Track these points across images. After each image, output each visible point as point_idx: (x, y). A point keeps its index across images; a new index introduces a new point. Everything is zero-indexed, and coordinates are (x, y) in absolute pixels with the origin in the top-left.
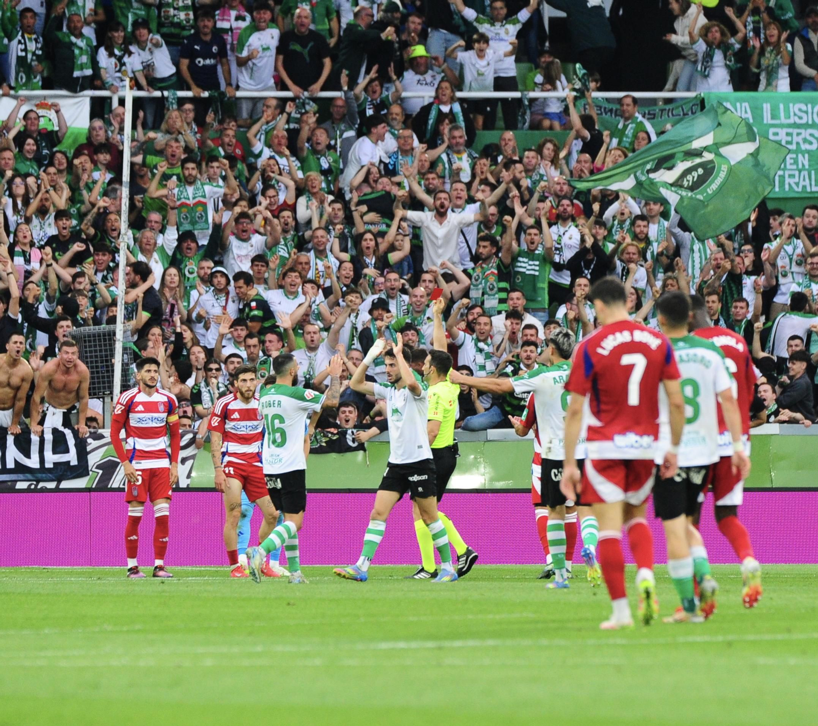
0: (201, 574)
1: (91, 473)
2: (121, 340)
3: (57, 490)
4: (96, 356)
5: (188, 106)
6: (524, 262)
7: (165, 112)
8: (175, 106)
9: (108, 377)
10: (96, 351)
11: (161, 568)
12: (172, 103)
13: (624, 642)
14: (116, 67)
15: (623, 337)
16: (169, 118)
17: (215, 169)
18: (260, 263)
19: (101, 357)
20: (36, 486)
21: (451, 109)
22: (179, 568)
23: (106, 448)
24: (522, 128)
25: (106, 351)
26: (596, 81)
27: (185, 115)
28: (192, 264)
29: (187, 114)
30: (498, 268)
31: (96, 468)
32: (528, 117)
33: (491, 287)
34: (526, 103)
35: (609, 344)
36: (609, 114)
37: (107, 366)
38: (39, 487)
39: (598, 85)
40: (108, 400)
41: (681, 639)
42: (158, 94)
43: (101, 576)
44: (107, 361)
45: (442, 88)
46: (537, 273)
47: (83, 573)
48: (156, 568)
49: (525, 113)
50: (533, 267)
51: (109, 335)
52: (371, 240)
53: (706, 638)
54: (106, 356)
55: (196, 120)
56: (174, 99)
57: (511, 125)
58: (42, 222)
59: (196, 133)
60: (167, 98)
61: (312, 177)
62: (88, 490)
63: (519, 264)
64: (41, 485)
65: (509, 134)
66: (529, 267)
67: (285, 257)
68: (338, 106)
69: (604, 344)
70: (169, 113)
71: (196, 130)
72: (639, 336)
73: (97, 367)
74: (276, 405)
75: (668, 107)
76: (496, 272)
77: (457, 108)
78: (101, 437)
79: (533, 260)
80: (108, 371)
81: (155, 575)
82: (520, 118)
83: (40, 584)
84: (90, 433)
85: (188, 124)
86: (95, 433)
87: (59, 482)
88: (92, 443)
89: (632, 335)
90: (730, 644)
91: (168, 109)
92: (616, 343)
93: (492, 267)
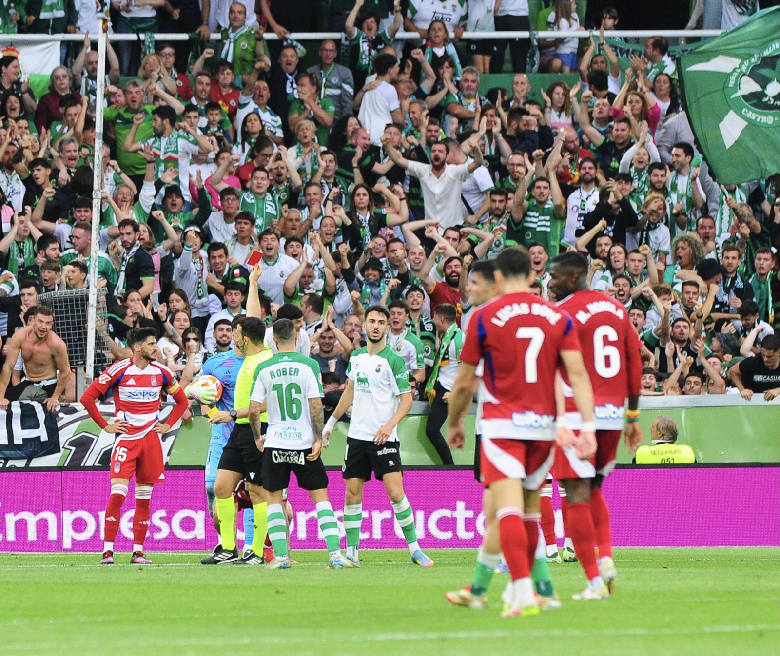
0: (182, 560)
1: (62, 450)
2: (95, 305)
3: (27, 469)
4: (68, 323)
5: (168, 50)
6: (534, 217)
7: (142, 56)
8: (152, 50)
9: (81, 345)
10: (67, 318)
11: (139, 554)
12: (149, 47)
13: (643, 632)
14: (97, 7)
15: (522, 309)
16: (146, 63)
17: (192, 118)
18: (244, 221)
19: (74, 324)
20: (5, 464)
21: (445, 52)
22: (159, 553)
23: (79, 422)
24: (531, 71)
25: (78, 317)
26: (614, 18)
27: (164, 60)
28: (177, 221)
29: (167, 59)
30: (508, 224)
31: (69, 445)
32: (537, 59)
33: (497, 243)
34: (535, 43)
35: (505, 314)
36: (625, 55)
37: (80, 334)
38: (8, 466)
39: (616, 22)
40: (80, 370)
41: (707, 629)
42: (133, 37)
43: (74, 563)
44: (79, 328)
45: (435, 29)
46: (548, 229)
47: (55, 559)
48: (135, 553)
49: (533, 55)
50: (543, 223)
51: (82, 300)
52: (364, 195)
53: (736, 628)
54: (79, 323)
55: (176, 65)
56: (151, 42)
57: (519, 68)
58: (9, 177)
59: (176, 79)
60: (144, 42)
61: (304, 127)
62: (60, 469)
63: (529, 219)
64: (10, 463)
65: (522, 77)
66: (539, 223)
67: (273, 215)
68: (327, 50)
69: (499, 314)
70: (146, 57)
71: (176, 76)
72: (538, 310)
73: (69, 335)
74: (293, 373)
75: (690, 47)
76: (505, 227)
77: (451, 49)
78: (74, 411)
79: (543, 215)
80: (80, 340)
81: (133, 562)
82: (528, 60)
83: (8, 572)
84: (62, 407)
85: (168, 69)
86: (66, 406)
87: (30, 460)
88: (65, 418)
89: (530, 308)
90: (761, 634)
91: (145, 54)
92: (512, 315)
93: (501, 222)
